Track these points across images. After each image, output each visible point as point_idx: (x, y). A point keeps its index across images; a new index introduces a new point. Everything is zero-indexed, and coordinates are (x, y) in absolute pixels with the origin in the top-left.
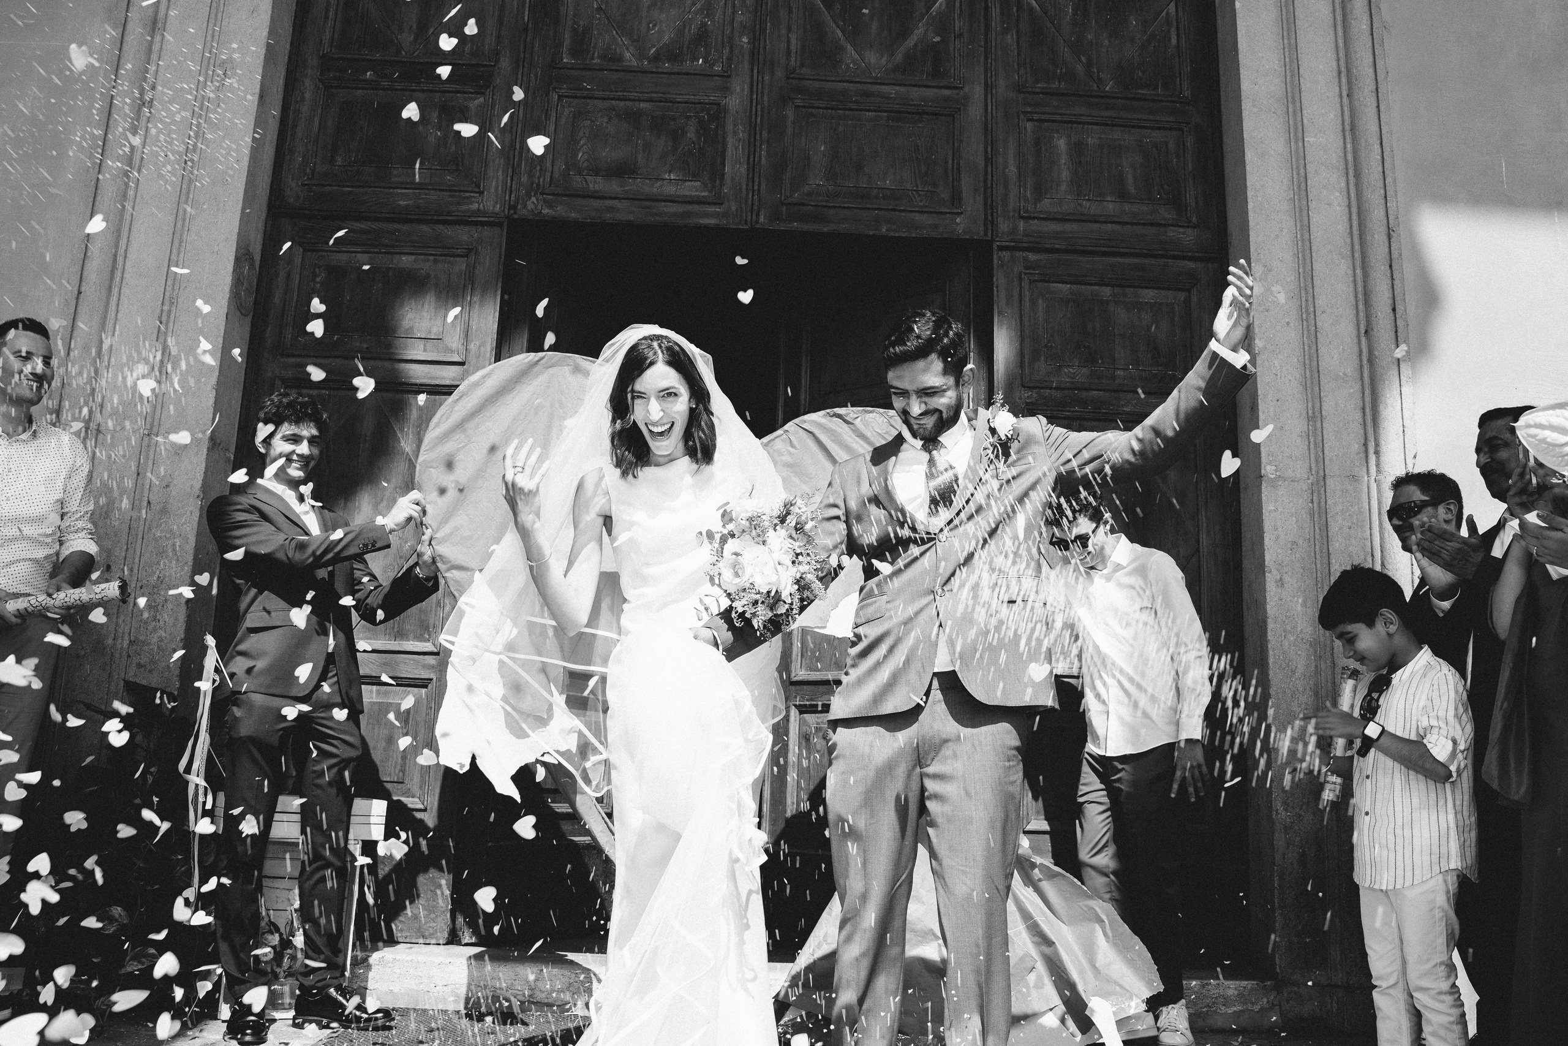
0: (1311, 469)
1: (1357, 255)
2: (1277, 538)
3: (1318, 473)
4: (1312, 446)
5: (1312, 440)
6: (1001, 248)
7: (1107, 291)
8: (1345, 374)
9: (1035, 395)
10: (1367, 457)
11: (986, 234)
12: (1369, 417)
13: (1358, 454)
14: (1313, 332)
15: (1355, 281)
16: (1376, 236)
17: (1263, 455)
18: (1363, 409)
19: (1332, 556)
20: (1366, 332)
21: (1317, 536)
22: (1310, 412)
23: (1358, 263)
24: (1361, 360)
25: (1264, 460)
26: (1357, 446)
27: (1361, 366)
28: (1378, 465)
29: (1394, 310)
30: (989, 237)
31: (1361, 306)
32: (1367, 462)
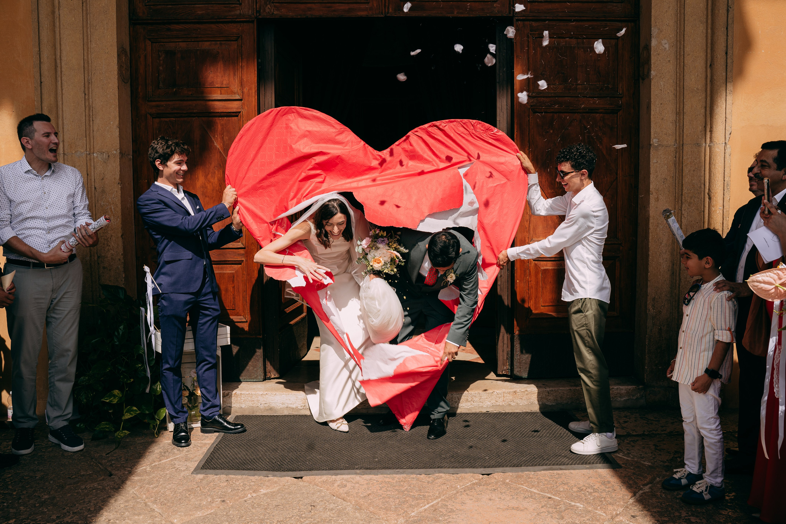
0: (676, 140)
1: (709, 21)
2: (657, 176)
3: (679, 143)
4: (678, 127)
5: (678, 125)
6: (517, 20)
7: (574, 41)
8: (697, 89)
9: (535, 101)
10: (705, 133)
11: (510, 13)
12: (708, 112)
13: (701, 132)
14: (682, 66)
15: (707, 36)
16: (721, 11)
17: (652, 133)
18: (706, 107)
19: (684, 186)
20: (711, 65)
21: (677, 175)
22: (678, 110)
23: (709, 26)
24: (706, 81)
25: (652, 136)
26: (700, 127)
27: (706, 84)
28: (711, 138)
29: (726, 53)
30: (511, 15)
31: (709, 51)
32: (705, 136)
